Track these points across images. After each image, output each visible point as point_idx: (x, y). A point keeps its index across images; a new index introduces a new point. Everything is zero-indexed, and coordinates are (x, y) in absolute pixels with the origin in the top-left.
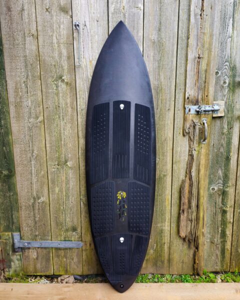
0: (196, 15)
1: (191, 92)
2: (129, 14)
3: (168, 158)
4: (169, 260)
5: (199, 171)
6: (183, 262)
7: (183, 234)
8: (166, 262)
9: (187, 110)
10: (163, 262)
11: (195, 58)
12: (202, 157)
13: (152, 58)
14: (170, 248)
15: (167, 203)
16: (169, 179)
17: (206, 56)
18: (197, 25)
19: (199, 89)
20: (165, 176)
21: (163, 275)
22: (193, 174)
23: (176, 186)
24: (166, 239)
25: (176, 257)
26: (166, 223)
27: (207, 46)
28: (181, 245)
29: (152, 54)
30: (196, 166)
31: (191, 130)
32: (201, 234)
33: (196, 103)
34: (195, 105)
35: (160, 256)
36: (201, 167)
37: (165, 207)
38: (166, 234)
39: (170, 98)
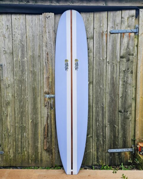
0: (45, 62)
1: (46, 90)
2: (21, 62)
3: (39, 116)
4: (41, 160)
5: (51, 121)
6: (47, 161)
7: (45, 148)
8: (40, 161)
9: (45, 96)
10: (38, 161)
11: (47, 77)
12: (52, 115)
13: (31, 77)
14: (41, 155)
15: (39, 134)
16: (40, 124)
17: (51, 77)
18: (47, 66)
19: (49, 88)
20: (38, 123)
21: (39, 167)
22: (49, 122)
23: (43, 128)
24: (40, 151)
25: (44, 159)
26: (39, 143)
27: (51, 73)
28: (46, 153)
29: (31, 75)
30: (50, 119)
31: (47, 104)
32: (53, 148)
33: (49, 94)
34: (48, 94)
35: (37, 158)
36: (52, 119)
37: (39, 137)
38: (39, 148)
39: (39, 92)
